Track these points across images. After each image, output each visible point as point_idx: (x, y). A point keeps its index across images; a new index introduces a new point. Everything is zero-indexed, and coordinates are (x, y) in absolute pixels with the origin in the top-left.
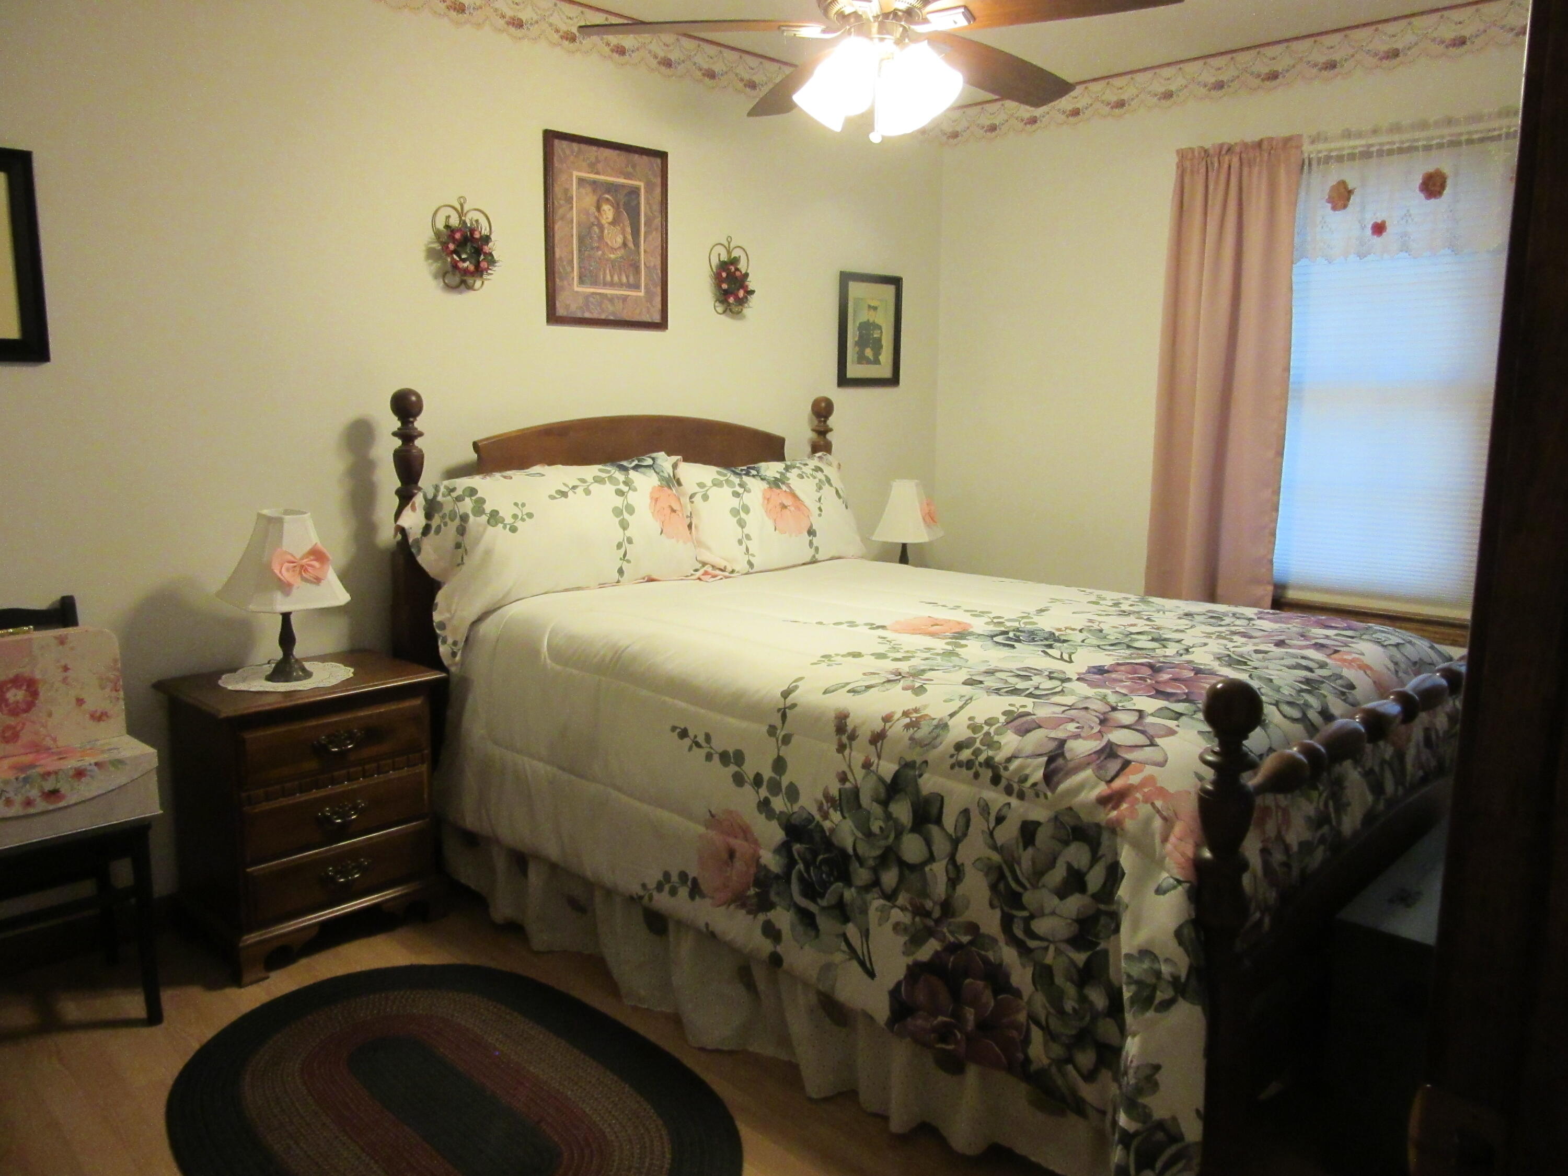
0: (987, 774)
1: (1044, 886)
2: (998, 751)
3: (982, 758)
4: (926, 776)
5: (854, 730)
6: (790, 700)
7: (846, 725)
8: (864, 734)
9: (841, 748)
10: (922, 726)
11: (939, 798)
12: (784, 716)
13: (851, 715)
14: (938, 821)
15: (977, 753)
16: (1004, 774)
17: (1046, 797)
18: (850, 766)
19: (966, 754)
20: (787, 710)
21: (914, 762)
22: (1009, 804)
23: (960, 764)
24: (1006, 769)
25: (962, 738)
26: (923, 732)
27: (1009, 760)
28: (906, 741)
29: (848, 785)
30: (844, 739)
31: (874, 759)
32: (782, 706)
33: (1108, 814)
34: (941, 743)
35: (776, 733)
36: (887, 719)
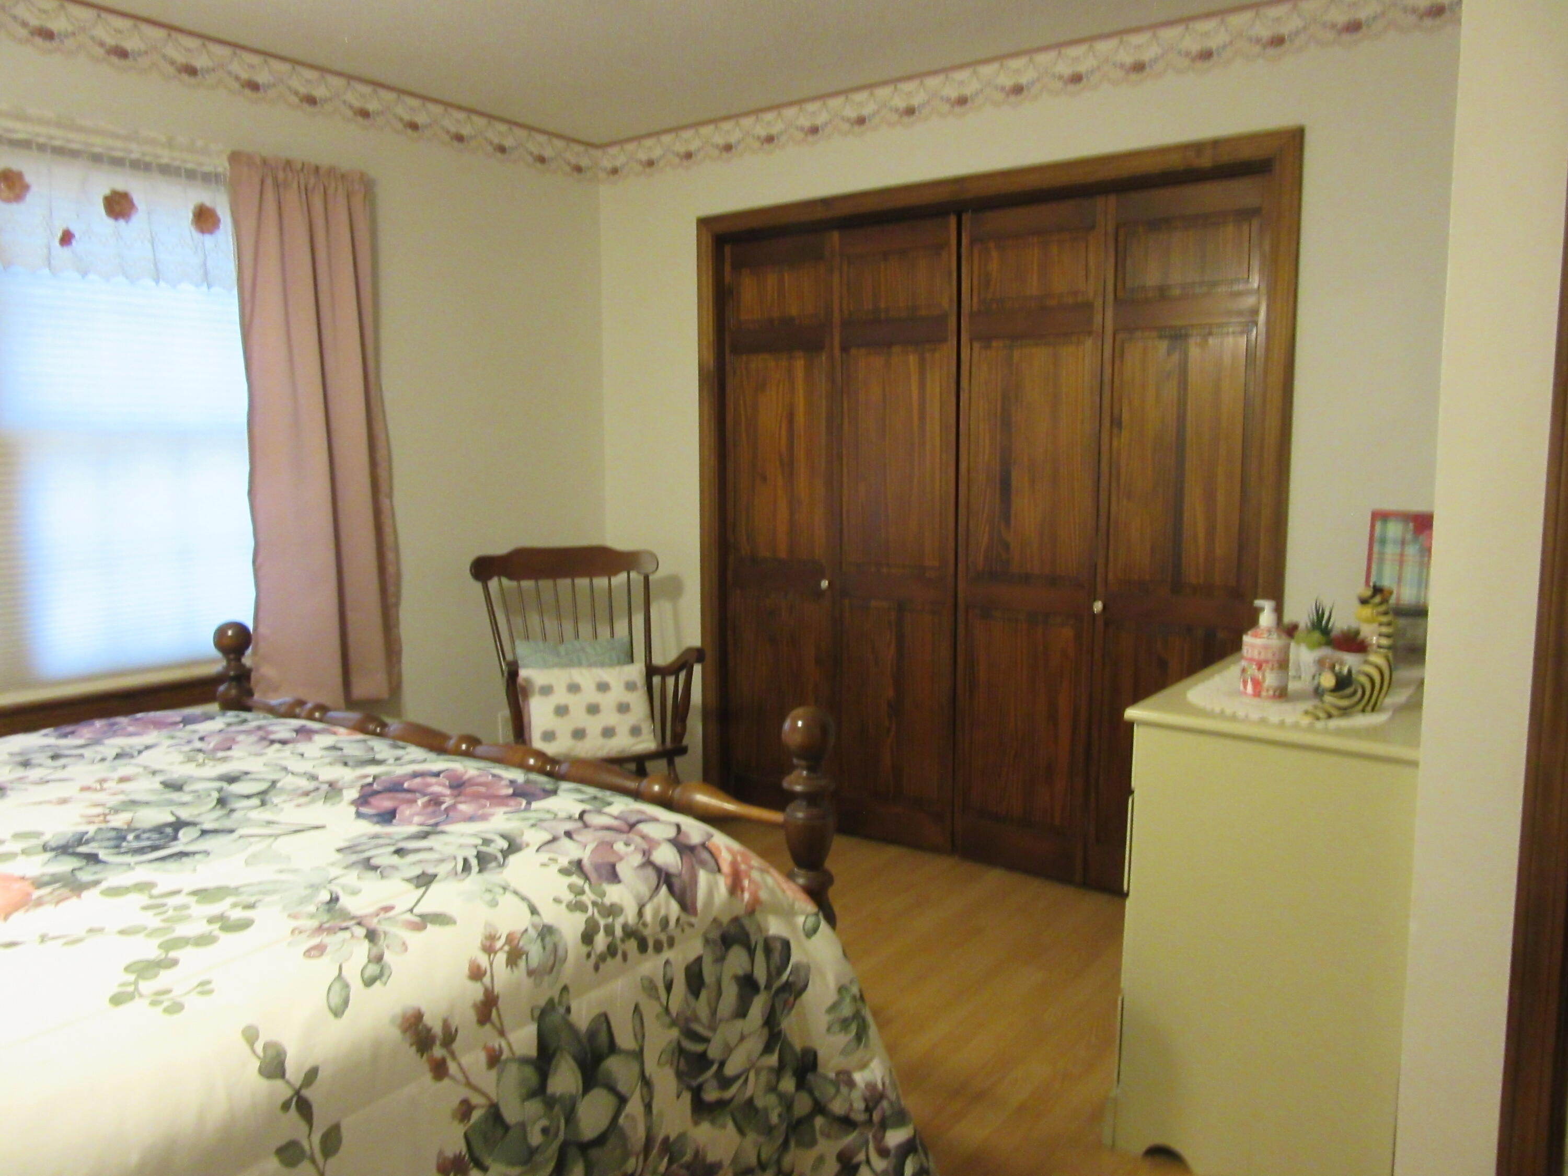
0: (632, 946)
1: (720, 1021)
2: (624, 913)
3: (619, 932)
4: (574, 1006)
5: (446, 1025)
6: (294, 1071)
7: (429, 1030)
8: (465, 1018)
9: (439, 1070)
10: (526, 948)
11: (603, 1019)
12: (303, 1107)
13: (424, 1009)
14: (613, 1048)
15: (609, 930)
16: (647, 932)
17: (692, 925)
18: (469, 1084)
19: (601, 941)
20: (306, 1093)
21: (551, 1001)
22: (667, 962)
23: (602, 958)
24: (645, 925)
25: (581, 927)
26: (535, 953)
27: (640, 914)
28: (528, 982)
29: (476, 1115)
30: (438, 1051)
31: (497, 1042)
32: (288, 1093)
33: (742, 900)
34: (566, 952)
35: (303, 1152)
36: (476, 974)
